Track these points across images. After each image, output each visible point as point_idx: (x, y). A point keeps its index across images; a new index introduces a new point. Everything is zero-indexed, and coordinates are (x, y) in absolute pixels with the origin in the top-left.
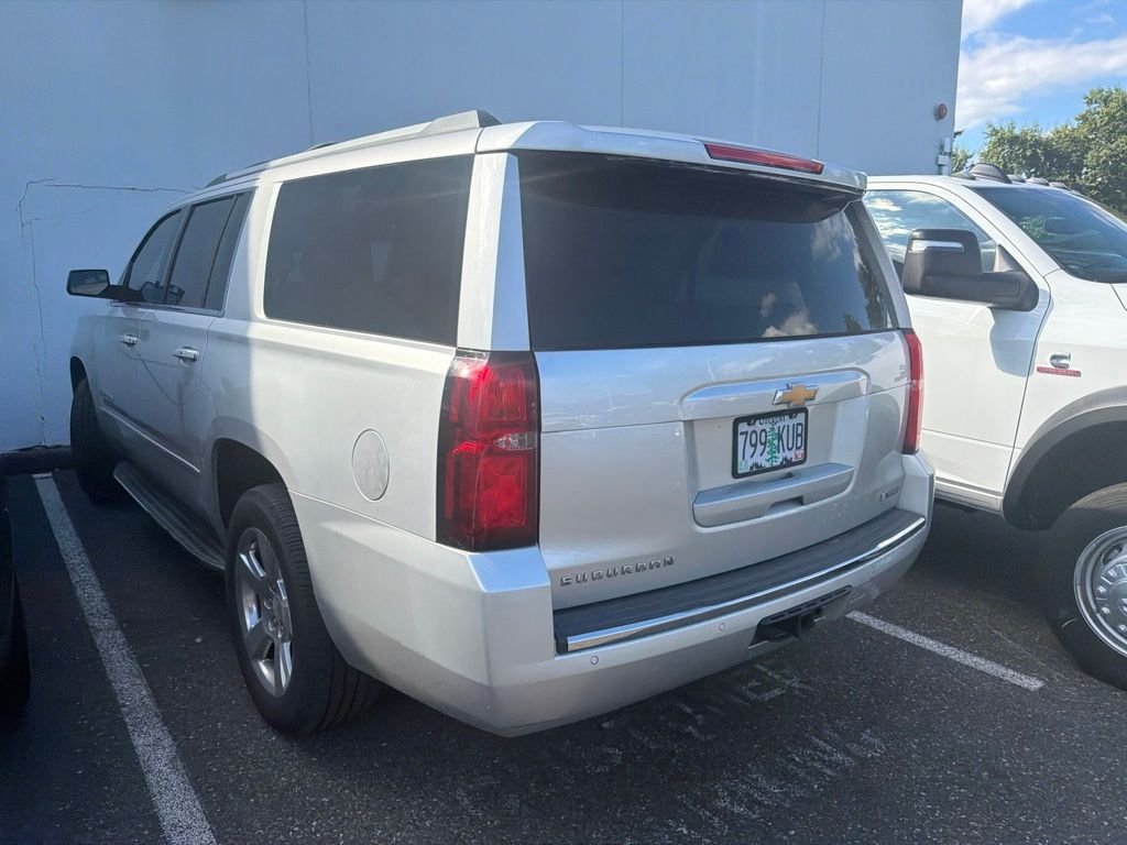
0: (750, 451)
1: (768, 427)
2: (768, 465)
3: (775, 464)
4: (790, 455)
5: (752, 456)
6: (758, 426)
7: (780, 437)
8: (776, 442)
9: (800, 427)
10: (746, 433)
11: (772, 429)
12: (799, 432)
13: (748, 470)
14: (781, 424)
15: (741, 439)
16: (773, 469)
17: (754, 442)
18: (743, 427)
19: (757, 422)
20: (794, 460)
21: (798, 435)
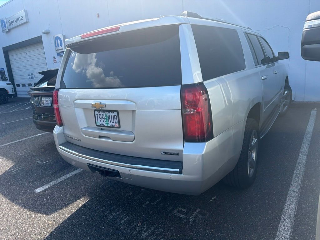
0: (99, 120)
1: (105, 114)
2: (106, 125)
3: (108, 125)
4: (114, 124)
5: (100, 121)
6: (101, 113)
7: (109, 118)
8: (108, 119)
9: (116, 116)
10: (98, 114)
11: (106, 115)
12: (116, 118)
13: (100, 125)
14: (109, 114)
15: (96, 116)
16: (107, 127)
17: (100, 117)
18: (96, 112)
19: (101, 112)
20: (115, 126)
21: (115, 119)
